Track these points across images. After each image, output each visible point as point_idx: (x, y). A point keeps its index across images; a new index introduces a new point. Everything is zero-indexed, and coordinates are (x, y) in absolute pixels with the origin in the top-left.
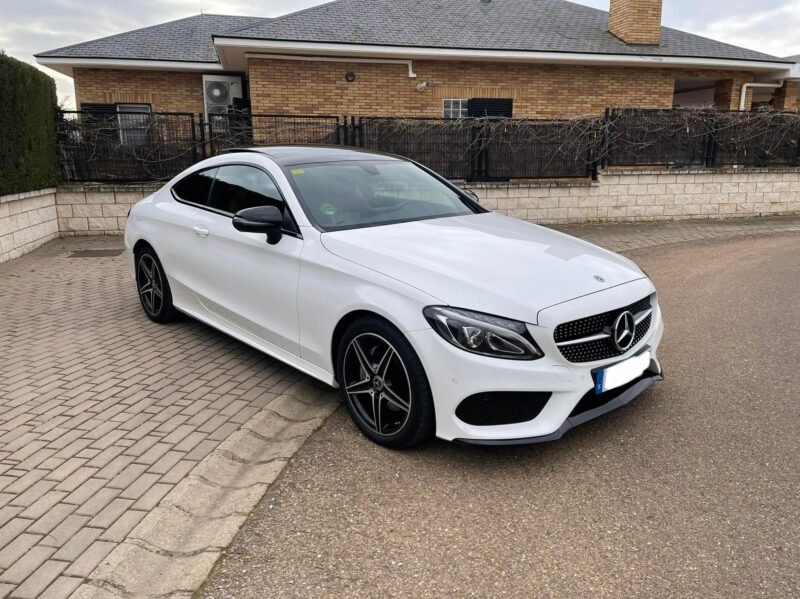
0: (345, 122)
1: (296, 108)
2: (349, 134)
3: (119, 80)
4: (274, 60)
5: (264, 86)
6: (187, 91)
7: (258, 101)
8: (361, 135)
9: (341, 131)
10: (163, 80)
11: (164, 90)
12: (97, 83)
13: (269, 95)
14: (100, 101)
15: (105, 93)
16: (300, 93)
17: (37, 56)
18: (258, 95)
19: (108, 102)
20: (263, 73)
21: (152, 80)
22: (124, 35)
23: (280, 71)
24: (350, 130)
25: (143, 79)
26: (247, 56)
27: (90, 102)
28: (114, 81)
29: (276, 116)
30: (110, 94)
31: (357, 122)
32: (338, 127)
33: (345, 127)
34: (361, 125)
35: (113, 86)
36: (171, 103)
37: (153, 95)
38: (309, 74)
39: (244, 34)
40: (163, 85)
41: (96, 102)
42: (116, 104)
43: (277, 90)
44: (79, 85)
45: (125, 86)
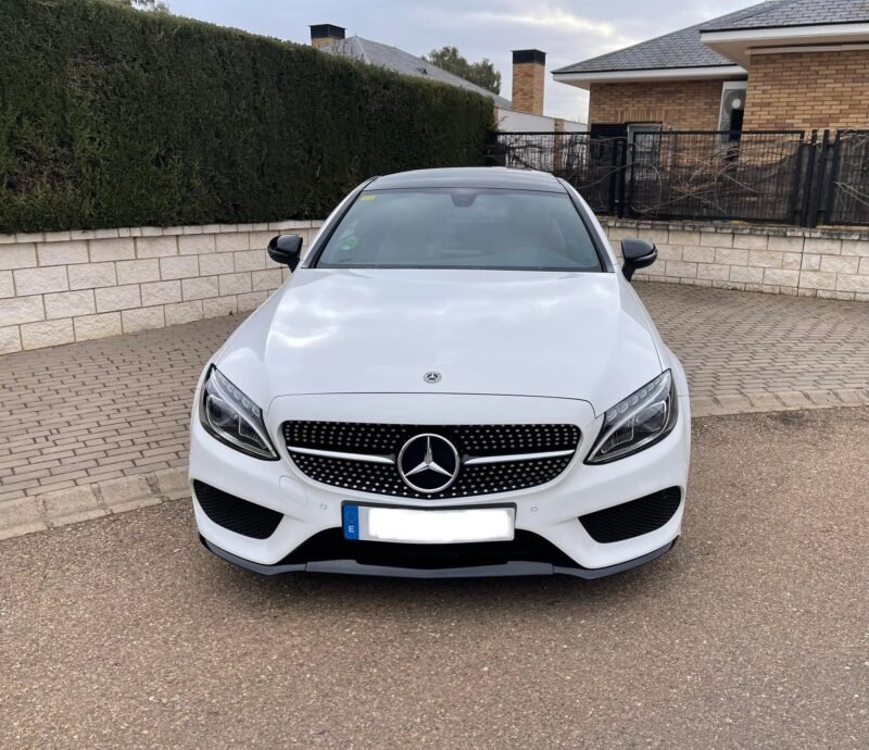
0: (814, 138)
1: (804, 121)
2: (817, 158)
3: (634, 95)
4: (784, 55)
5: (764, 92)
6: (706, 104)
7: (753, 113)
8: (836, 159)
9: (806, 152)
10: (681, 92)
11: (680, 104)
12: (611, 100)
13: (769, 104)
14: (612, 120)
15: (617, 113)
16: (815, 99)
17: (554, 73)
18: (754, 105)
19: (619, 121)
20: (766, 75)
21: (669, 92)
22: (654, 40)
23: (791, 69)
24: (820, 150)
25: (659, 93)
26: (749, 52)
27: (601, 122)
28: (629, 96)
29: (774, 132)
30: (622, 113)
31: (832, 138)
32: (802, 146)
33: (813, 148)
34: (838, 142)
35: (627, 103)
36: (685, 120)
37: (667, 111)
38: (832, 70)
39: (743, 24)
40: (680, 98)
41: (606, 122)
42: (626, 124)
43: (780, 96)
44: (594, 102)
45: (639, 102)
